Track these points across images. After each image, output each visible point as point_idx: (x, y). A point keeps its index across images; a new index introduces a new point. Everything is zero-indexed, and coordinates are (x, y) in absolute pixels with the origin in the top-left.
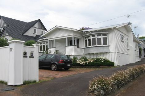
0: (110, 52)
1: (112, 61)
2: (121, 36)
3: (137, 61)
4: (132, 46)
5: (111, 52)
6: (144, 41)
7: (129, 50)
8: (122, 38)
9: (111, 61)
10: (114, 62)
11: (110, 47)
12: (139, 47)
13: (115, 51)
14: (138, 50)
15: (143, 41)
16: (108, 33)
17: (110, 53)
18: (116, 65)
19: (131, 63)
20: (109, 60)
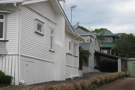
0: (6, 55)
1: (10, 75)
2: (38, 22)
3: (72, 76)
4: (61, 45)
5: (9, 53)
6: (97, 36)
7: (54, 52)
8: (39, 27)
9: (6, 74)
10: (13, 76)
11: (7, 43)
12: (80, 48)
13: (17, 54)
14: (78, 55)
15: (95, 37)
16: (7, 13)
17: (7, 57)
18: (16, 81)
19: (55, 80)
20: (3, 71)
